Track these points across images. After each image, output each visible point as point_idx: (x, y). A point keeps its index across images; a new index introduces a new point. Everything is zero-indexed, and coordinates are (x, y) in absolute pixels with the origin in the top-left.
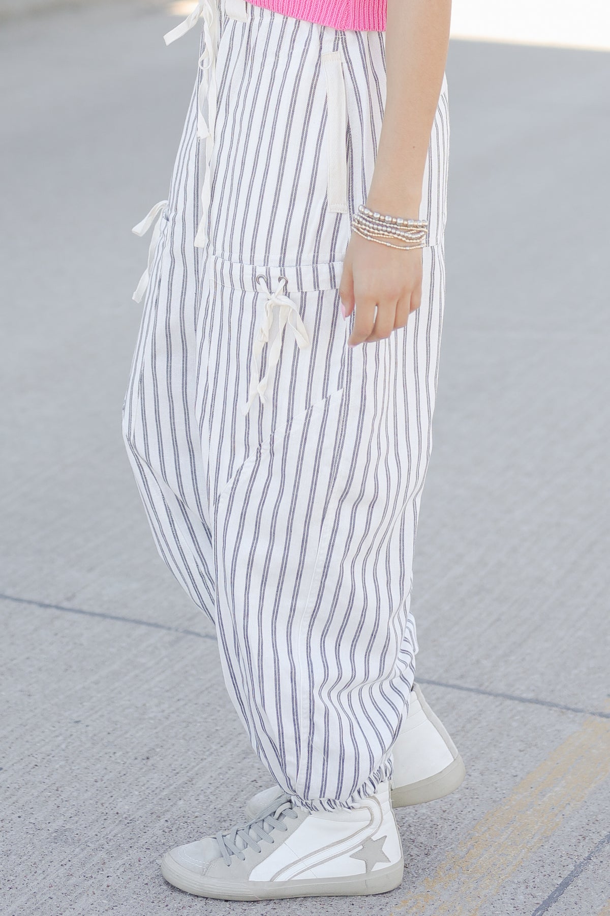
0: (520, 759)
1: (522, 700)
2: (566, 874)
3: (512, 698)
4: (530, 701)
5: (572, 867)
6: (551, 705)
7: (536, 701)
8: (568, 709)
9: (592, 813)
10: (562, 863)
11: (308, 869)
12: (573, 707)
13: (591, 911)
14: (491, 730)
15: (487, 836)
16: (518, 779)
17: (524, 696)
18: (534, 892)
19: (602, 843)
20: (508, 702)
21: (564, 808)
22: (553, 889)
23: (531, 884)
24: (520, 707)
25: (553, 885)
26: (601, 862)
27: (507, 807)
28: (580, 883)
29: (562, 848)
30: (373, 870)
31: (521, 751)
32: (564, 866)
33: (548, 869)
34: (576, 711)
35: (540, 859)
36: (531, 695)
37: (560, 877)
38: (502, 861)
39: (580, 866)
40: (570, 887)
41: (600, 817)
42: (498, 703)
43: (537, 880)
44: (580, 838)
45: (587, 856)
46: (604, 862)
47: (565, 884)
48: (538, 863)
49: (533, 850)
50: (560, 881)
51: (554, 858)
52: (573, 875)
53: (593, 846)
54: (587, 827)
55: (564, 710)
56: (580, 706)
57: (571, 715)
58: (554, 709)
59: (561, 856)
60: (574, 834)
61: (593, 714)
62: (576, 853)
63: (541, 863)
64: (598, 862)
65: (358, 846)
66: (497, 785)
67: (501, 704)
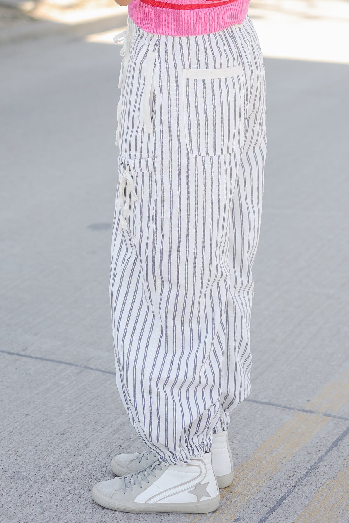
0: (260, 434)
1: (262, 403)
2: (282, 494)
3: (256, 402)
4: (266, 404)
5: (286, 491)
6: (277, 406)
7: (270, 404)
8: (286, 408)
9: (297, 463)
10: (281, 489)
11: (166, 497)
12: (289, 406)
13: (295, 514)
14: (245, 419)
15: (242, 474)
16: (259, 445)
17: (263, 401)
18: (266, 504)
19: (302, 478)
20: (255, 404)
21: (283, 460)
22: (275, 502)
23: (264, 500)
24: (261, 407)
25: (276, 500)
26: (301, 488)
27: (252, 459)
28: (290, 499)
29: (281, 480)
30: (201, 500)
31: (260, 430)
32: (282, 490)
33: (273, 492)
34: (290, 409)
35: (269, 486)
36: (266, 401)
37: (280, 496)
38: (249, 487)
39: (290, 490)
40: (285, 501)
41: (301, 465)
42: (249, 405)
43: (268, 498)
44: (291, 475)
45: (294, 485)
46: (303, 488)
47: (282, 500)
48: (268, 488)
49: (265, 482)
50: (279, 498)
51: (277, 486)
52: (286, 495)
53: (297, 479)
54: (294, 470)
55: (284, 408)
56: (292, 406)
57: (287, 411)
58: (279, 407)
59: (281, 485)
60: (287, 473)
61: (299, 410)
62: (288, 484)
63: (270, 489)
64: (300, 488)
65: (193, 487)
66: (248, 448)
67: (251, 405)
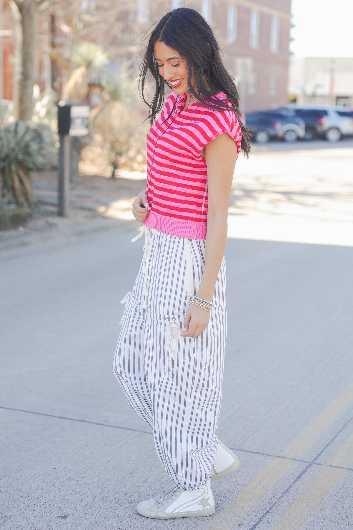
0: (253, 472)
1: (253, 453)
2: (268, 509)
3: (250, 452)
4: (256, 453)
5: (269, 506)
6: (263, 454)
7: (258, 453)
8: (268, 455)
9: (276, 489)
11: (184, 508)
12: (270, 454)
13: (276, 521)
14: (243, 462)
15: (242, 497)
16: (252, 478)
17: (254, 451)
18: (257, 514)
19: (279, 498)
20: (249, 453)
21: (267, 487)
22: (263, 514)
23: (256, 512)
24: (252, 455)
25: (263, 512)
27: (248, 487)
28: (272, 511)
29: (267, 500)
30: (205, 508)
31: (253, 469)
32: (267, 506)
33: (262, 507)
34: (271, 456)
36: (256, 451)
37: (266, 510)
38: (247, 505)
39: (272, 506)
40: (269, 513)
41: (279, 490)
42: (245, 454)
43: (258, 511)
44: (272, 497)
45: (274, 503)
46: (280, 505)
47: (267, 512)
48: (259, 505)
49: (257, 501)
51: (264, 504)
52: (270, 509)
53: (276, 499)
54: (275, 493)
55: (267, 456)
56: (272, 454)
57: (269, 457)
58: (264, 455)
59: (266, 503)
60: (270, 496)
61: (276, 457)
62: (271, 502)
65: (200, 501)
66: (245, 480)
67: (246, 454)
